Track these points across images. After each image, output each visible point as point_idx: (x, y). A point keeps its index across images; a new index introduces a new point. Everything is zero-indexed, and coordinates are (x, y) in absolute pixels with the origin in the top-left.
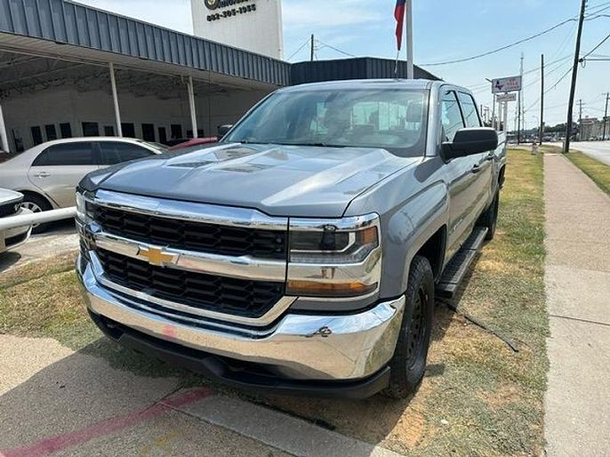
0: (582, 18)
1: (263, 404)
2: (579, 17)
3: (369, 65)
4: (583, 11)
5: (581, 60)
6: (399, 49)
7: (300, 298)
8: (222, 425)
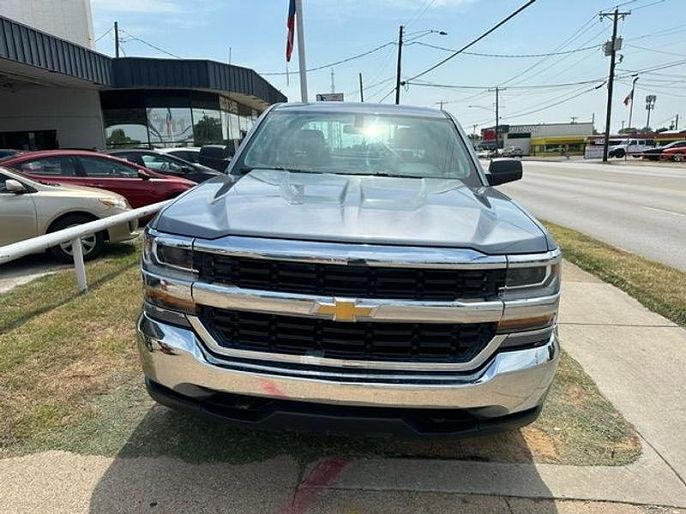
0: (401, 42)
1: (404, 456)
2: (398, 42)
3: (211, 69)
4: (401, 36)
5: (404, 83)
6: (288, 60)
7: (511, 335)
8: (390, 488)
